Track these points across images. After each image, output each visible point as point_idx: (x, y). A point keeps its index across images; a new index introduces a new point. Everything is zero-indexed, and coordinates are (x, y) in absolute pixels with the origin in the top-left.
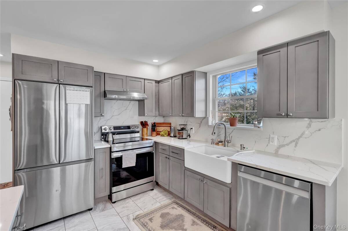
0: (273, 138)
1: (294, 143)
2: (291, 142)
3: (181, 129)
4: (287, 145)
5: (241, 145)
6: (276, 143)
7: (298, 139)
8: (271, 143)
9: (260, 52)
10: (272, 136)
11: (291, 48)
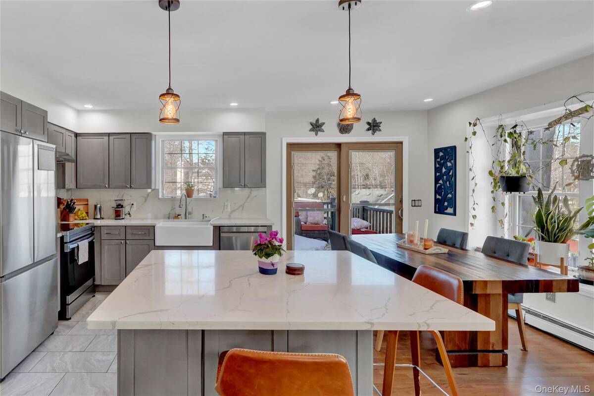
0: (227, 205)
1: (241, 208)
2: (239, 207)
3: (117, 206)
4: (237, 209)
5: (203, 215)
6: (229, 209)
7: (244, 204)
8: (226, 210)
9: (225, 134)
10: (226, 204)
11: (247, 137)
